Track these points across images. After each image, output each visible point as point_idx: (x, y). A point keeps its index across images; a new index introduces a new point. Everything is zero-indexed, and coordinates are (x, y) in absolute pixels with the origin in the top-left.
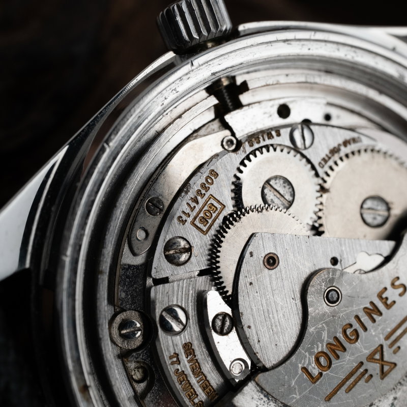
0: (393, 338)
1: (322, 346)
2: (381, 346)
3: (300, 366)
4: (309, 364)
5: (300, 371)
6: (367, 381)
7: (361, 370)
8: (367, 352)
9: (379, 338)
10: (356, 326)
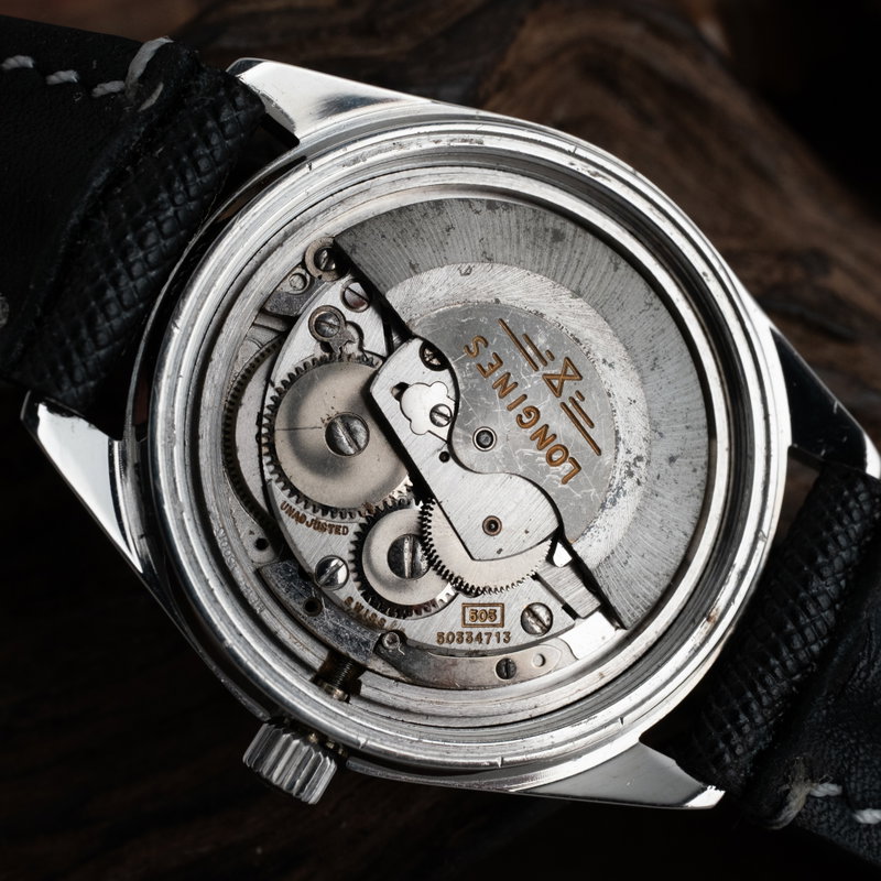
0: (536, 360)
1: (540, 456)
2: (545, 375)
3: (560, 486)
4: (558, 474)
5: (566, 486)
6: (583, 399)
7: (570, 405)
8: (550, 396)
9: (536, 378)
10: (519, 410)
